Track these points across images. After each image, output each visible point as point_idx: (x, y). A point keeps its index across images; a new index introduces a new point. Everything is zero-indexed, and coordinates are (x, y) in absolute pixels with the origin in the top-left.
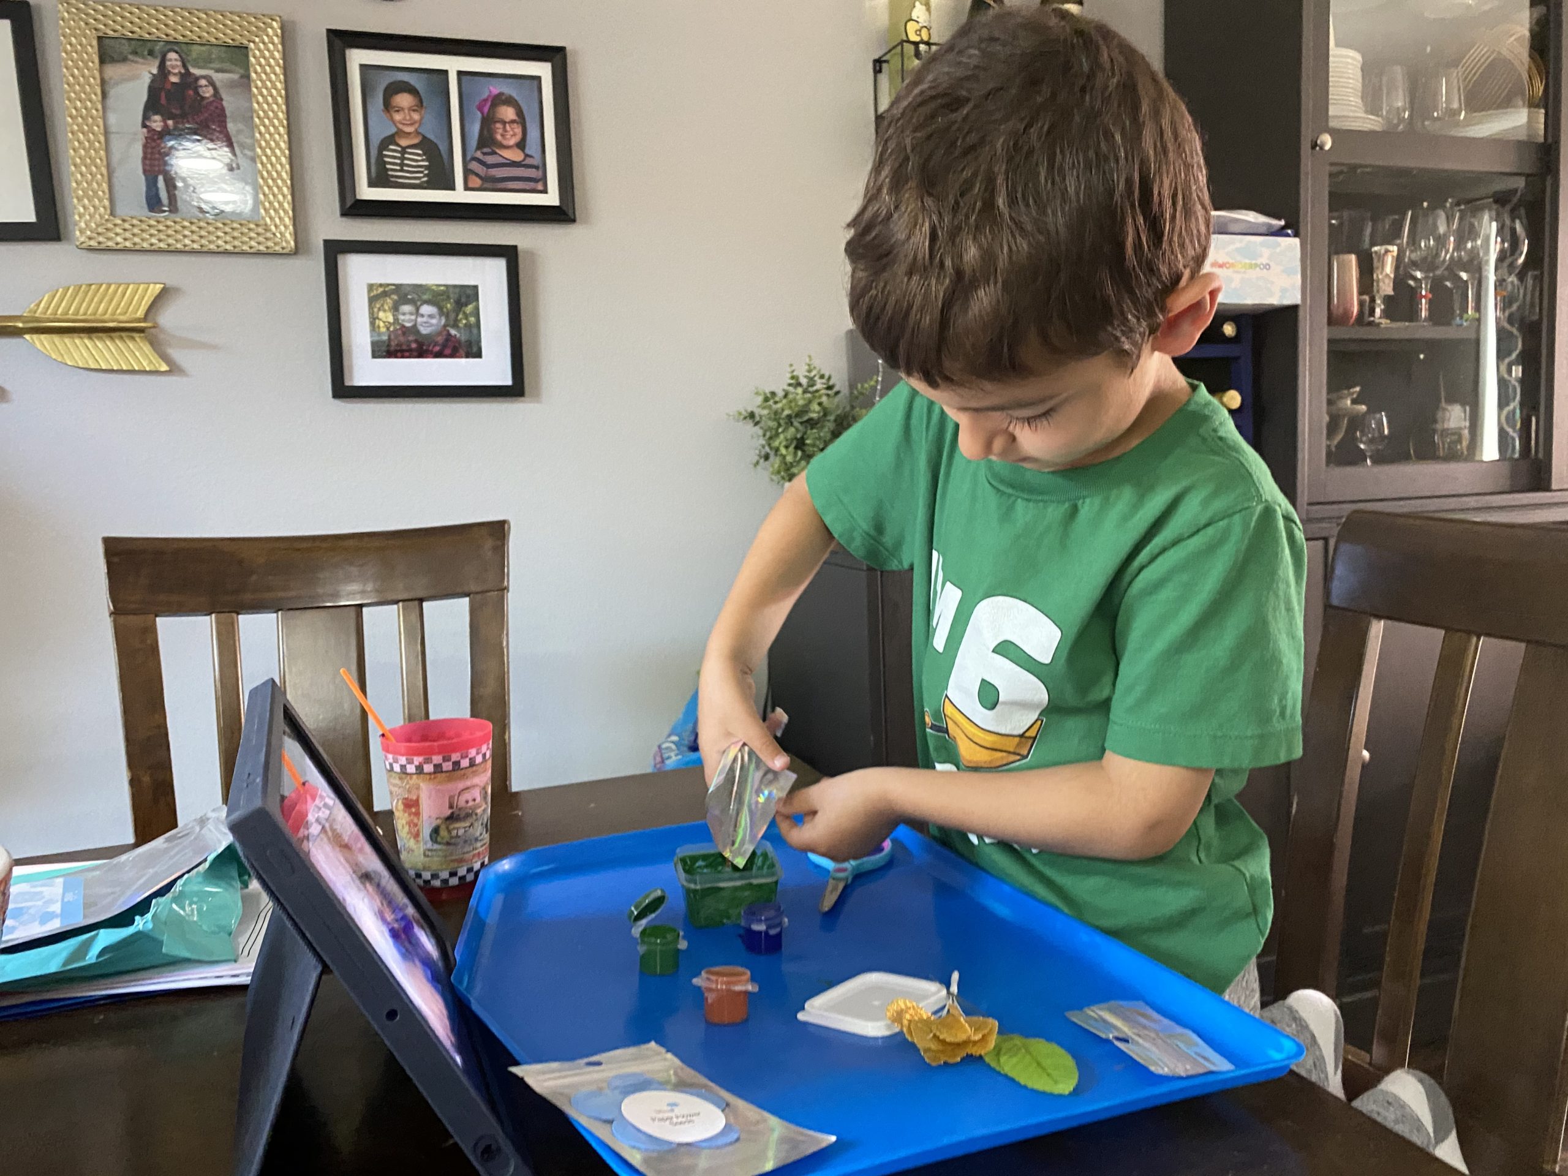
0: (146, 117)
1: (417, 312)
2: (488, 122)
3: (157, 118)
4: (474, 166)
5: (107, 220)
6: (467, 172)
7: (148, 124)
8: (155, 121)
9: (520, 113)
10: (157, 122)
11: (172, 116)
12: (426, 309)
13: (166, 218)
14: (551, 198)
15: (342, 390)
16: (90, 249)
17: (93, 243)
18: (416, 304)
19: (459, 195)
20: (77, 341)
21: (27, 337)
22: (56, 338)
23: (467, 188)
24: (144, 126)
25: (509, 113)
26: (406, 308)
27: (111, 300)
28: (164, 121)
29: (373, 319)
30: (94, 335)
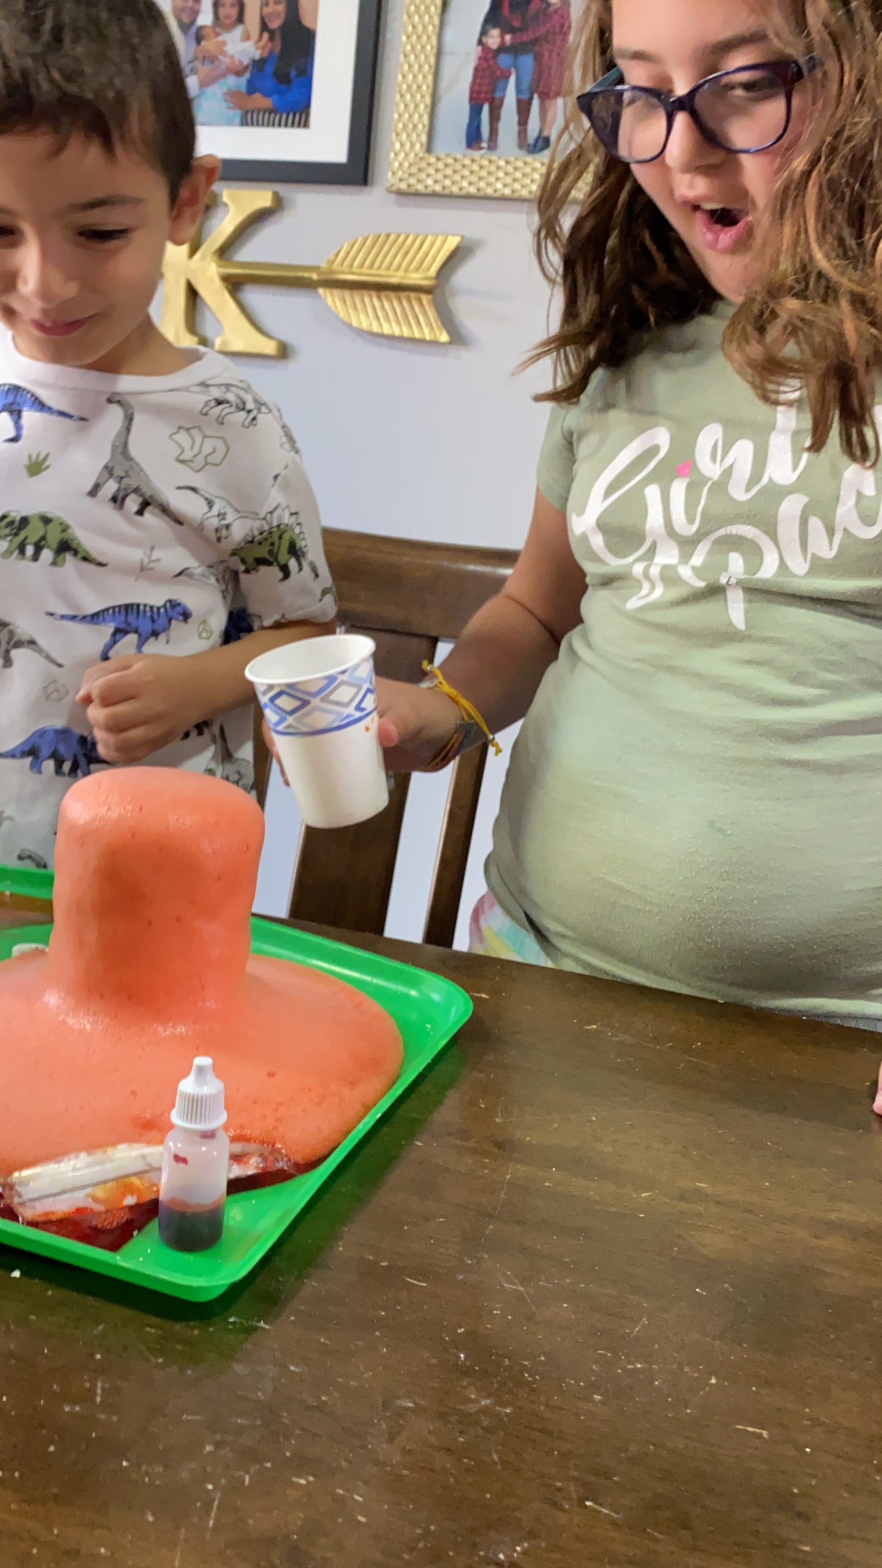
0: (484, 32)
3: (495, 33)
5: (421, 159)
7: (484, 40)
8: (492, 37)
10: (494, 39)
11: (512, 30)
13: (482, 157)
16: (400, 193)
17: (403, 186)
20: (367, 300)
21: (321, 291)
22: (347, 294)
24: (480, 42)
27: (407, 253)
28: (502, 37)
30: (383, 294)
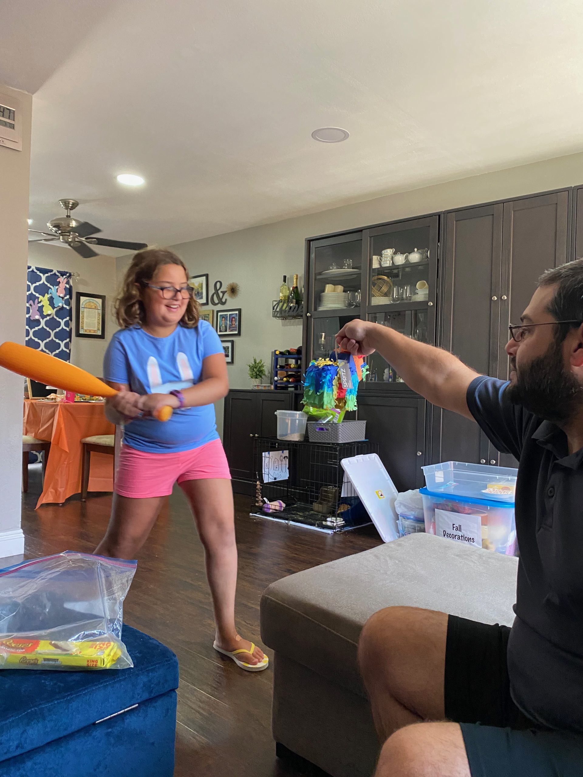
23: (229, 331)
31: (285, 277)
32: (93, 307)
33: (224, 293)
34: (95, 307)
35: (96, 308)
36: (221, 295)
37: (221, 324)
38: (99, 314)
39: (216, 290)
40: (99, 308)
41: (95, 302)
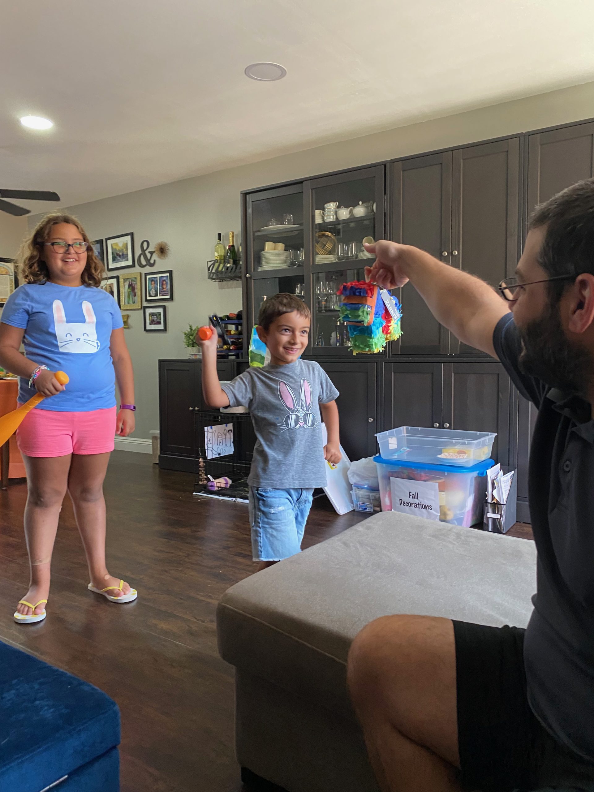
1: (154, 317)
2: (163, 284)
4: (161, 292)
6: (160, 293)
9: (166, 282)
12: (155, 317)
14: (168, 297)
15: (146, 330)
18: (154, 316)
19: (159, 297)
23: (160, 296)
25: (164, 283)
26: (153, 316)
29: (149, 318)
31: (220, 235)
32: (4, 273)
33: (152, 253)
34: (7, 272)
35: (7, 274)
36: (149, 255)
37: (150, 289)
38: (11, 280)
39: (143, 251)
40: (11, 274)
41: (5, 267)
